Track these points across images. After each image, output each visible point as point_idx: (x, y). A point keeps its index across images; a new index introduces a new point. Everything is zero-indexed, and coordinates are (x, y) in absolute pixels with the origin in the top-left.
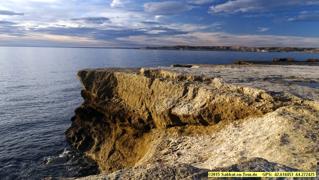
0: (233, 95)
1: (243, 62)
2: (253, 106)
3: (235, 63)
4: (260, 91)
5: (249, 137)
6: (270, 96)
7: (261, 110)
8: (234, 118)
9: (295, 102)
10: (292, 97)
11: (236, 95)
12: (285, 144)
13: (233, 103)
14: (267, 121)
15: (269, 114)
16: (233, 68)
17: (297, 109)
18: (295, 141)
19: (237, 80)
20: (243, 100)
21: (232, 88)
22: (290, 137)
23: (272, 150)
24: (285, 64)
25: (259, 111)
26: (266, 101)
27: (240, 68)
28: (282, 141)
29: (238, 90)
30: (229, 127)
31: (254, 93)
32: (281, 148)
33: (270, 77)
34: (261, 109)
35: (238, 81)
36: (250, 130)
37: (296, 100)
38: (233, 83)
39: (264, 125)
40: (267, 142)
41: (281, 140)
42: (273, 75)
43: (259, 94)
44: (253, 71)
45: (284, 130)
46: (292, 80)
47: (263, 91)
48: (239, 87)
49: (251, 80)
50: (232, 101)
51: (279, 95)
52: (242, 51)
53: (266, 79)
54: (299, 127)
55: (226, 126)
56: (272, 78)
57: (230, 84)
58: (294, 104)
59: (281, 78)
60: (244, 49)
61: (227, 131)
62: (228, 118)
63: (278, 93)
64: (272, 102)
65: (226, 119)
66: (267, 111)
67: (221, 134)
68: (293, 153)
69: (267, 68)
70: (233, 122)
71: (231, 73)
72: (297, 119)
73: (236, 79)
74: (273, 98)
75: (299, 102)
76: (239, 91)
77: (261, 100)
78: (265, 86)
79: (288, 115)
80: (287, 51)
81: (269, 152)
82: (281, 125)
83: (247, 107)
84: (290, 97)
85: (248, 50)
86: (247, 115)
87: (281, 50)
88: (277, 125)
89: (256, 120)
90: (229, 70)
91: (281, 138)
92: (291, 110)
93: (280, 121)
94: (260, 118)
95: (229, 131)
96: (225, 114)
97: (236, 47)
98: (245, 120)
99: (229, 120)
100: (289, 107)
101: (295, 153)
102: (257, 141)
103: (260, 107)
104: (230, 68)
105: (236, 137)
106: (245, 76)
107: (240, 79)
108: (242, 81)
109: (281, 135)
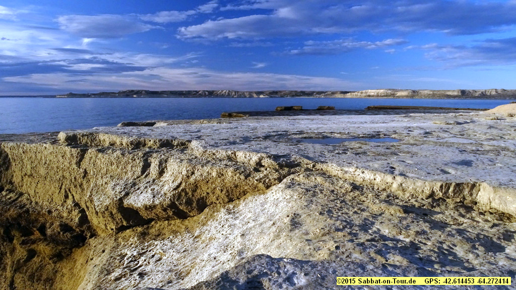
0: (222, 166)
1: (235, 114)
2: (251, 179)
3: (223, 115)
4: (259, 155)
5: (250, 225)
6: (273, 162)
8: (227, 200)
9: (306, 166)
10: (301, 161)
11: (226, 165)
12: (296, 228)
13: (223, 178)
14: (272, 199)
15: (274, 188)
16: (220, 123)
17: (308, 176)
18: (308, 221)
19: (227, 141)
20: (236, 171)
21: (220, 155)
22: (302, 217)
23: (280, 240)
24: (291, 114)
25: (261, 185)
26: (268, 169)
27: (230, 123)
28: (292, 225)
29: (228, 156)
30: (220, 216)
31: (251, 159)
32: (292, 234)
33: (272, 134)
34: (262, 182)
35: (228, 142)
36: (250, 215)
37: (307, 164)
38: (221, 147)
39: (269, 205)
40: (274, 229)
41: (291, 223)
42: (276, 130)
43: (258, 161)
44: (249, 126)
45: (294, 208)
46: (300, 136)
47: (264, 155)
48: (230, 153)
49: (246, 140)
50: (220, 175)
51: (285, 159)
52: (233, 97)
53: (267, 137)
54: (311, 201)
55: (216, 214)
56: (276, 135)
57: (216, 149)
58: (305, 169)
59: (286, 135)
60: (236, 94)
61: (218, 222)
62: (218, 202)
63: (284, 156)
64: (277, 171)
65: (215, 203)
66: (271, 183)
67: (208, 228)
68: (307, 239)
69: (268, 121)
70: (225, 206)
71: (217, 132)
72: (310, 191)
73: (225, 139)
74: (277, 164)
75: (310, 166)
76: (229, 158)
77: (262, 169)
78: (266, 148)
79: (297, 187)
80: (293, 96)
81: (276, 243)
82: (289, 202)
83: (244, 181)
84: (299, 161)
85: (240, 95)
86: (245, 193)
87: (285, 94)
88: (285, 203)
89: (257, 198)
90: (214, 126)
91: (291, 221)
92: (301, 178)
93: (289, 197)
94: (262, 196)
95: (220, 222)
96: (212, 195)
97: (222, 91)
98: (242, 201)
99: (219, 205)
100: (299, 175)
101: (309, 239)
102: (260, 230)
103: (261, 179)
104: (215, 124)
105: (231, 229)
106: (237, 135)
107: (231, 140)
108: (234, 143)
109: (290, 215)
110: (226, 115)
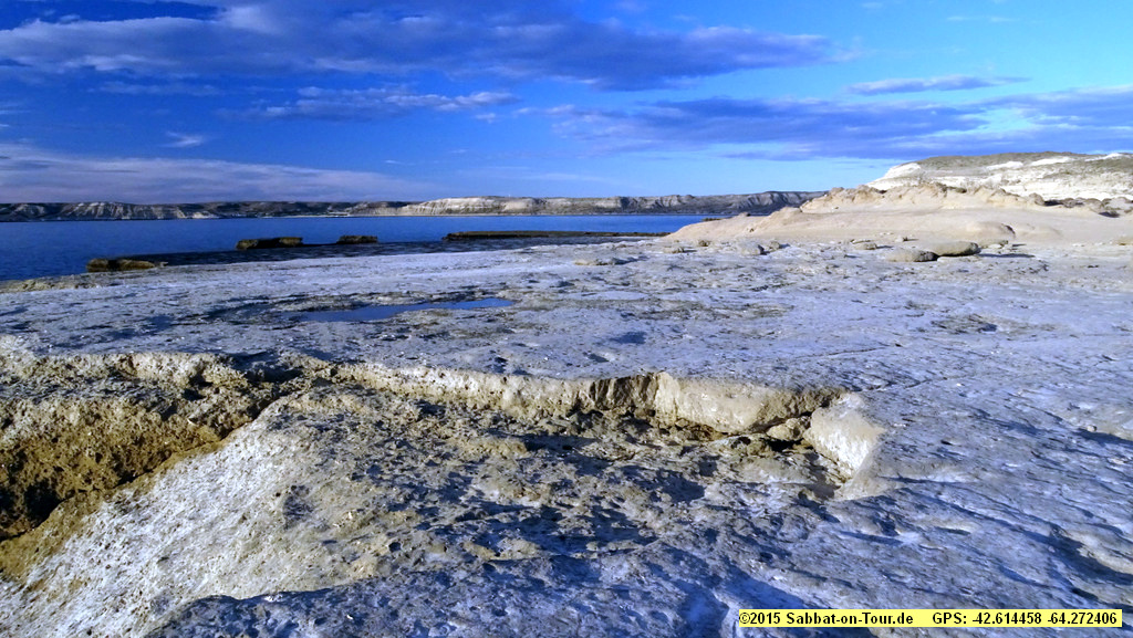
0: (94, 394)
1: (128, 262)
2: (178, 419)
3: (94, 266)
4: (196, 358)
5: (182, 532)
6: (233, 372)
7: (213, 426)
8: (114, 479)
9: (314, 374)
10: (303, 363)
11: (107, 391)
12: (298, 519)
13: (99, 424)
14: (237, 460)
15: (240, 433)
16: (84, 285)
17: (322, 396)
18: (327, 499)
19: (106, 330)
20: (137, 402)
21: (88, 367)
22: (312, 492)
23: (261, 554)
24: (275, 257)
25: (206, 431)
26: (222, 390)
27: (113, 285)
28: (288, 514)
29: (110, 369)
30: (98, 522)
31: (175, 369)
32: (290, 535)
33: (229, 305)
34: (209, 423)
35: (109, 334)
36: (181, 507)
37: (317, 370)
38: (91, 347)
39: (229, 475)
40: (244, 530)
41: (286, 510)
42: (237, 296)
43: (194, 372)
44: (167, 289)
45: (292, 474)
46: (300, 307)
47: (208, 358)
48: (114, 359)
49: (159, 324)
50: (91, 418)
51: (264, 363)
52: (119, 219)
53: (214, 315)
54: (332, 452)
55: (85, 519)
56: (237, 309)
57: (76, 353)
58: (313, 382)
59: (265, 306)
60: (125, 213)
61: (92, 539)
62: (89, 488)
63: (259, 356)
64: (244, 392)
65: (80, 491)
66: (232, 423)
67: (66, 558)
68: (325, 539)
69: (218, 275)
70: (111, 496)
71: (76, 309)
72: (327, 430)
73: (102, 327)
74: (245, 376)
75: (326, 373)
76: (115, 374)
77: (207, 391)
78: (213, 340)
79: (298, 423)
80: (278, 214)
81: (252, 563)
82: (279, 463)
83: (160, 426)
84: (297, 364)
85: (141, 214)
86: (164, 455)
87: (258, 210)
88: (270, 465)
89: (198, 464)
90: (66, 295)
91: (287, 504)
92: (304, 403)
93: (277, 449)
94: (211, 456)
95: (100, 538)
96: (71, 473)
97: (87, 204)
98: (158, 475)
99: (93, 494)
100: (300, 396)
101: (331, 538)
102: (208, 540)
103: (205, 415)
104: (71, 289)
105: (130, 551)
106: (135, 314)
107: (119, 326)
108: (127, 334)
109: (283, 492)
110: (102, 266)
